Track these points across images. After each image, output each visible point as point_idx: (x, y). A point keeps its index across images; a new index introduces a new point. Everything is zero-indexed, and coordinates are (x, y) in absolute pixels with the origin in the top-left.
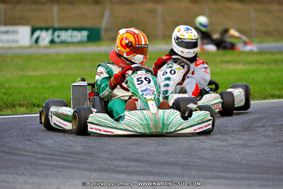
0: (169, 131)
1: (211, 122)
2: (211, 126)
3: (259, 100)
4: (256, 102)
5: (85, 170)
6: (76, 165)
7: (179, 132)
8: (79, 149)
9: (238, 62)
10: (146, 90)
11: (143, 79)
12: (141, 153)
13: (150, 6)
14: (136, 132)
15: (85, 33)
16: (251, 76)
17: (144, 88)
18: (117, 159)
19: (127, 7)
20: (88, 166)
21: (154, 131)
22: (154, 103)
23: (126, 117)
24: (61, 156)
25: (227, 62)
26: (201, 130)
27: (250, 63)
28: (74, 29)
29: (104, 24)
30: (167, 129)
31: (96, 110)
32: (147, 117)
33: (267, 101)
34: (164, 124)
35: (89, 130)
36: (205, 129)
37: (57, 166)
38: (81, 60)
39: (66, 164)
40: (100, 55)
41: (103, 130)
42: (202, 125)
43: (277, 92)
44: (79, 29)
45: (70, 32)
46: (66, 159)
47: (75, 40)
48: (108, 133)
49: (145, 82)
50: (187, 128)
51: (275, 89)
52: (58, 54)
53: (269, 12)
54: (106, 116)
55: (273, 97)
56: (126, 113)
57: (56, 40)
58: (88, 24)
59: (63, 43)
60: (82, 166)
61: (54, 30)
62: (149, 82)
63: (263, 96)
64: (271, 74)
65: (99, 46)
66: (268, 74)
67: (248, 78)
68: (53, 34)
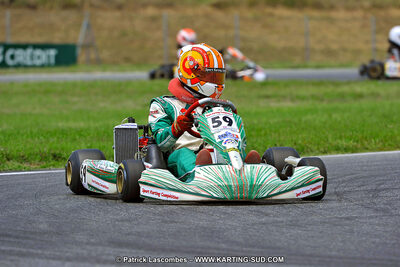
0: (260, 195)
1: (321, 183)
2: (321, 189)
5: (54, 259)
6: (40, 252)
7: (274, 198)
8: (44, 226)
9: (284, 98)
10: (226, 135)
11: (221, 119)
13: (151, 11)
14: (212, 197)
15: (53, 52)
16: (304, 119)
17: (223, 132)
19: (118, 14)
20: (58, 254)
21: (238, 195)
22: (238, 154)
23: (196, 175)
24: (17, 237)
25: (267, 97)
26: (307, 195)
27: (302, 98)
28: (36, 46)
29: (79, 37)
30: (258, 193)
31: (150, 165)
32: (228, 176)
34: (252, 186)
35: (142, 193)
36: (312, 193)
37: (10, 253)
39: (24, 250)
41: (162, 194)
42: (308, 188)
43: (343, 143)
44: (44, 47)
45: (29, 51)
46: (24, 241)
47: (38, 62)
48: (169, 199)
49: (225, 124)
50: (286, 191)
51: (341, 138)
52: (12, 83)
53: (332, 21)
54: (167, 173)
55: (338, 149)
56: (197, 169)
57: (10, 62)
58: (57, 38)
59: (18, 66)
60: (47, 253)
61: (7, 47)
62: (230, 123)
63: (322, 149)
64: (334, 116)
65: (74, 72)
66: (330, 116)
67: (300, 120)
68: (4, 53)
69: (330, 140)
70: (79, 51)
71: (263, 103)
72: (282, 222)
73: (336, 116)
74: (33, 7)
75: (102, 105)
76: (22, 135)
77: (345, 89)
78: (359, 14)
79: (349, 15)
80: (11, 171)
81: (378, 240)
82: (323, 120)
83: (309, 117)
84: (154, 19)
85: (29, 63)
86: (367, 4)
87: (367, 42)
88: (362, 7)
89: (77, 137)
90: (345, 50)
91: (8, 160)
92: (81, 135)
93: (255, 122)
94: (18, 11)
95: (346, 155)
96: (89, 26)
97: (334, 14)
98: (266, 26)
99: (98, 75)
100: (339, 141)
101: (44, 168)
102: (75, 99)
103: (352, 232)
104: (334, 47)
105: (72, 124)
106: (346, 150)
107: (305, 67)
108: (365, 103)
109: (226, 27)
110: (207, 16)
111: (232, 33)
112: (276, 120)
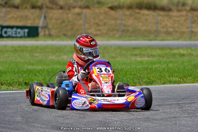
3: (160, 84)
4: (157, 86)
8: (19, 119)
9: (144, 55)
12: (67, 123)
13: (77, 10)
15: (26, 30)
16: (154, 67)
18: (48, 128)
19: (61, 11)
25: (136, 55)
27: (153, 56)
28: (18, 27)
29: (40, 23)
33: (166, 85)
38: (22, 51)
40: (37, 47)
44: (22, 28)
45: (15, 29)
47: (19, 35)
51: (172, 76)
52: (5, 46)
53: (170, 17)
55: (170, 82)
57: (4, 35)
58: (29, 24)
59: (9, 37)
61: (3, 28)
63: (163, 82)
64: (169, 65)
65: (37, 40)
66: (168, 65)
67: (152, 67)
68: (2, 30)
69: (167, 77)
70: (40, 30)
71: (133, 58)
72: (141, 119)
73: (171, 65)
74: (17, 7)
75: (50, 57)
76: (10, 72)
77: (176, 51)
78: (184, 13)
79: (178, 14)
80: (3, 90)
81: (189, 128)
82: (164, 67)
83: (157, 66)
84: (79, 14)
85: (14, 35)
86: (188, 8)
87: (187, 28)
88: (185, 10)
89: (38, 74)
90: (176, 32)
91: (2, 85)
92: (39, 73)
93: (129, 68)
94: (9, 9)
95: (175, 85)
96: (45, 17)
97: (171, 13)
98: (136, 18)
99: (50, 42)
100: (172, 78)
101: (20, 89)
102: (37, 55)
103: (176, 124)
104: (171, 30)
105: (35, 67)
106: (175, 83)
107: (156, 40)
108: (185, 59)
109: (116, 19)
110: (106, 13)
111: (119, 22)
112: (140, 67)
